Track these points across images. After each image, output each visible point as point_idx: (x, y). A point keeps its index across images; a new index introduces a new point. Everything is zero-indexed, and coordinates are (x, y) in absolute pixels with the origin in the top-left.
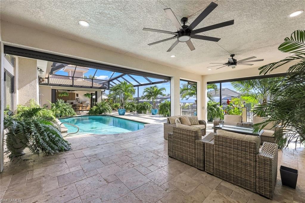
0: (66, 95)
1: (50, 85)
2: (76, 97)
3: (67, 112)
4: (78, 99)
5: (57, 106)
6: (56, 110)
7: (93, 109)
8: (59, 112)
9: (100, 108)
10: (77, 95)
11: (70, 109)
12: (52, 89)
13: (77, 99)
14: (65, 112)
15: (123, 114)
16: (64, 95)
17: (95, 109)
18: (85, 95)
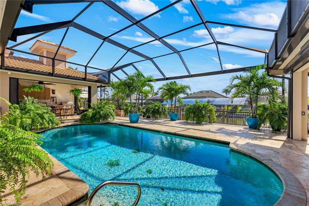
0: (39, 90)
1: (6, 69)
2: (52, 95)
3: (45, 121)
4: (55, 98)
5: (24, 110)
6: (21, 118)
7: (88, 113)
8: (29, 121)
9: (99, 112)
10: (53, 92)
11: (50, 114)
12: (10, 78)
13: (53, 98)
14: (41, 122)
15: (136, 122)
16: (36, 90)
17: (91, 114)
18: (71, 91)
